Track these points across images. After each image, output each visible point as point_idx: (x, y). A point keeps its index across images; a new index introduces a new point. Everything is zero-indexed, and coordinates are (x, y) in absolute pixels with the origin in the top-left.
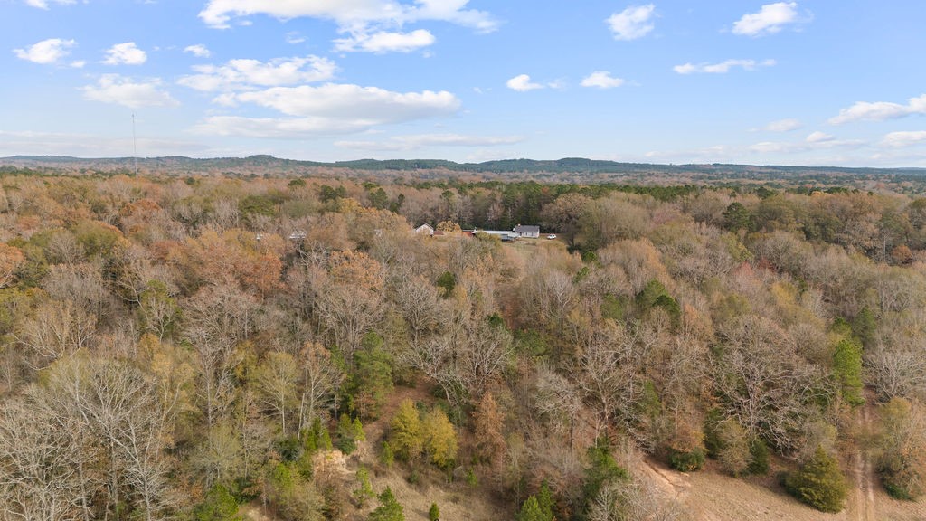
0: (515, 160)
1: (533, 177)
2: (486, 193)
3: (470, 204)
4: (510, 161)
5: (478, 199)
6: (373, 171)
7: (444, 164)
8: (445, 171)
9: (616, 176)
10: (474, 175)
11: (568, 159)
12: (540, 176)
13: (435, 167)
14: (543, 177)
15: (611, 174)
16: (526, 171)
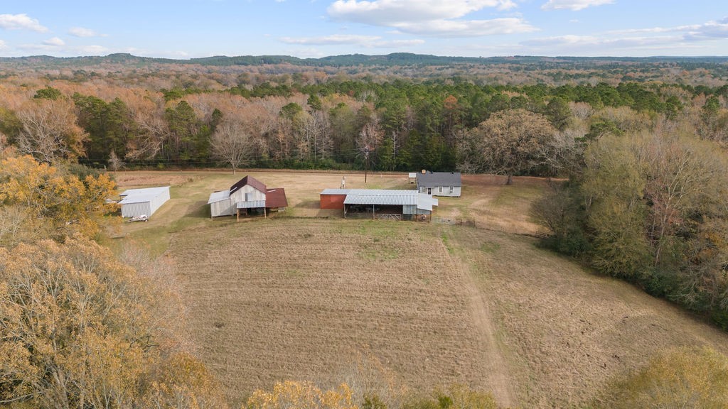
0: (350, 55)
1: (369, 70)
2: (352, 105)
3: (328, 125)
4: (346, 56)
5: (340, 117)
6: (223, 67)
7: (288, 59)
8: (290, 66)
9: (443, 68)
10: (317, 70)
11: (396, 54)
12: (375, 69)
13: (280, 63)
14: (379, 71)
15: (438, 67)
16: (362, 65)
